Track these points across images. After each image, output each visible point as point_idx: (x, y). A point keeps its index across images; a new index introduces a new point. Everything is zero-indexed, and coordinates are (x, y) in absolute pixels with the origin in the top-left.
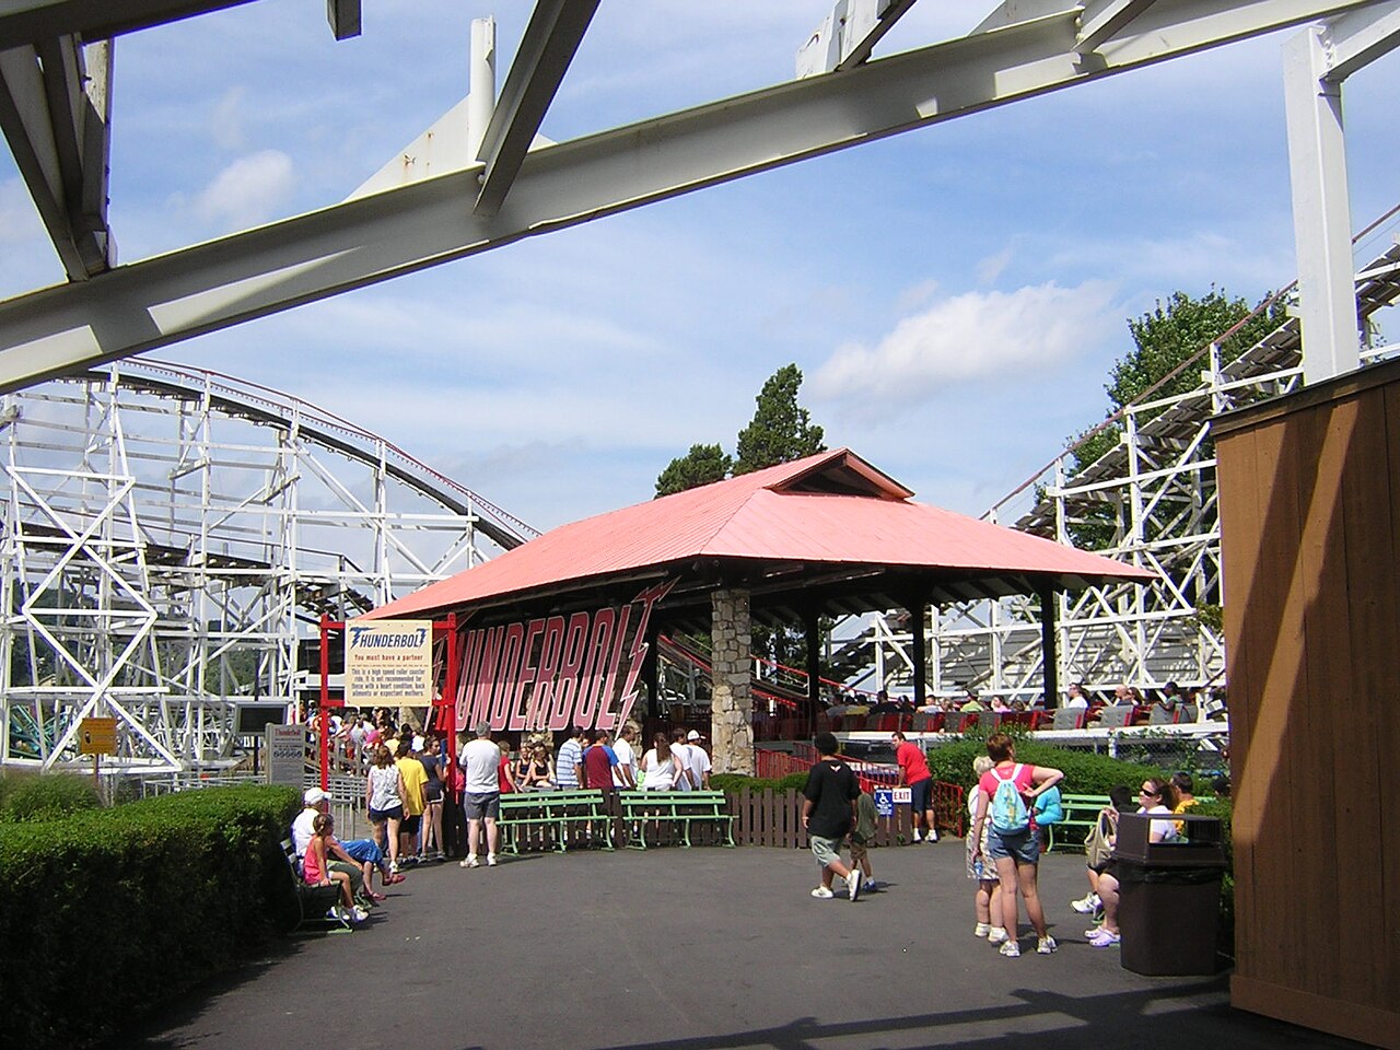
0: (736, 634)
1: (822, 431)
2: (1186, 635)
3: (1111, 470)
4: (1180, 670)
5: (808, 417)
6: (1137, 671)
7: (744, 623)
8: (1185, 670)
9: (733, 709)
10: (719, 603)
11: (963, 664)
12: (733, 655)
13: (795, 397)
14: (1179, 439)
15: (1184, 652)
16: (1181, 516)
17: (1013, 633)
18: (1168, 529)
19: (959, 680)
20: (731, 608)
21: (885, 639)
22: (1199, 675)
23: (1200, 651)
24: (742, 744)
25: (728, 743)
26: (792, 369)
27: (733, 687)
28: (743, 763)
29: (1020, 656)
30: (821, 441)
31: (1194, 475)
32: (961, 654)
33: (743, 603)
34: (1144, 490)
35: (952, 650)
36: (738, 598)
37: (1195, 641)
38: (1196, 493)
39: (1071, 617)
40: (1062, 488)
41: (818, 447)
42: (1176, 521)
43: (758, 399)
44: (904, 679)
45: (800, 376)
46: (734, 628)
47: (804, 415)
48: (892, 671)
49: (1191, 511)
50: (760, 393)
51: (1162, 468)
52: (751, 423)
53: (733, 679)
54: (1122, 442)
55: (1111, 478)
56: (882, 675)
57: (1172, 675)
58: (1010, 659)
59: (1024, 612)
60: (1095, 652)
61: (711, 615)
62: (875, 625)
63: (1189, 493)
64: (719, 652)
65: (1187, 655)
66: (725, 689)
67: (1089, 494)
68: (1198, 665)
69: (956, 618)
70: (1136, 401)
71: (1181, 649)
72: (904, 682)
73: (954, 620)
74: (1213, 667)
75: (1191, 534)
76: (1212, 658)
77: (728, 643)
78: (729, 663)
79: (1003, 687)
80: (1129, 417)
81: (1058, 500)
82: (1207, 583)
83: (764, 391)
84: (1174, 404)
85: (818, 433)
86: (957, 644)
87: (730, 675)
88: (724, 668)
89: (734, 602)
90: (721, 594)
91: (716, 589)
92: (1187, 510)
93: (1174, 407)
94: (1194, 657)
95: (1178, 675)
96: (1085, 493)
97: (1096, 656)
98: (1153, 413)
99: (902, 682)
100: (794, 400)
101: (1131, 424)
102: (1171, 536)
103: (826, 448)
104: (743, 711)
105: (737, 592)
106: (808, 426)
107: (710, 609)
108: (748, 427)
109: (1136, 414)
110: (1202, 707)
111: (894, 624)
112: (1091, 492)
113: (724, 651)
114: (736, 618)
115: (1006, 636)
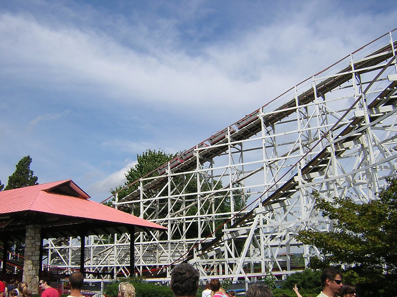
0: (35, 241)
1: (37, 178)
2: (152, 249)
3: (133, 197)
4: (150, 260)
5: (33, 173)
6: (140, 260)
7: (38, 237)
8: (152, 260)
9: (32, 270)
10: (29, 230)
11: (77, 257)
12: (34, 249)
13: (29, 166)
14: (154, 190)
15: (151, 255)
16: (153, 213)
17: (97, 247)
18: (150, 217)
19: (77, 262)
20: (34, 232)
21: (52, 248)
22: (156, 262)
23: (157, 254)
24: (35, 283)
25: (30, 282)
26: (29, 157)
27: (33, 261)
28: (35, 290)
29: (99, 254)
30: (37, 181)
31: (157, 201)
32: (76, 254)
33: (38, 230)
34: (144, 204)
35: (73, 252)
36: (37, 228)
37: (156, 251)
38: (158, 206)
39: (118, 242)
40: (117, 202)
41: (36, 183)
42: (152, 214)
43: (17, 166)
44: (56, 261)
45: (31, 160)
46: (34, 239)
47: (32, 172)
48: (53, 258)
49: (156, 212)
50: (17, 164)
51: (149, 198)
52: (13, 174)
53: (33, 258)
54: (139, 189)
55: (132, 200)
56: (50, 260)
57: (147, 262)
58: (96, 255)
59: (100, 241)
60: (123, 254)
61: (25, 234)
62: (49, 243)
63: (156, 206)
64: (28, 248)
65: (152, 255)
66: (30, 262)
67: (125, 205)
68: (156, 259)
69: (77, 242)
70: (143, 177)
71: (151, 253)
72: (56, 262)
73: (76, 242)
74: (160, 259)
75: (156, 219)
76: (160, 256)
77: (32, 245)
78: (32, 252)
79: (93, 264)
80: (141, 182)
81: (116, 206)
82: (160, 234)
83: (19, 164)
84: (155, 179)
85: (36, 179)
86: (75, 250)
87: (32, 257)
88: (30, 254)
89: (36, 230)
90: (31, 226)
91: (28, 224)
92: (155, 211)
93: (155, 180)
94: (155, 256)
95: (149, 262)
96: (124, 204)
97: (123, 255)
98: (149, 181)
99: (54, 262)
100: (29, 167)
101: (141, 184)
102: (150, 219)
103: (38, 184)
104: (36, 270)
105: (37, 226)
106: (33, 176)
107: (25, 231)
108: (12, 175)
109: (143, 181)
110: (169, 271)
111: (55, 243)
112: (125, 204)
113: (31, 247)
114: (36, 235)
115: (95, 248)
